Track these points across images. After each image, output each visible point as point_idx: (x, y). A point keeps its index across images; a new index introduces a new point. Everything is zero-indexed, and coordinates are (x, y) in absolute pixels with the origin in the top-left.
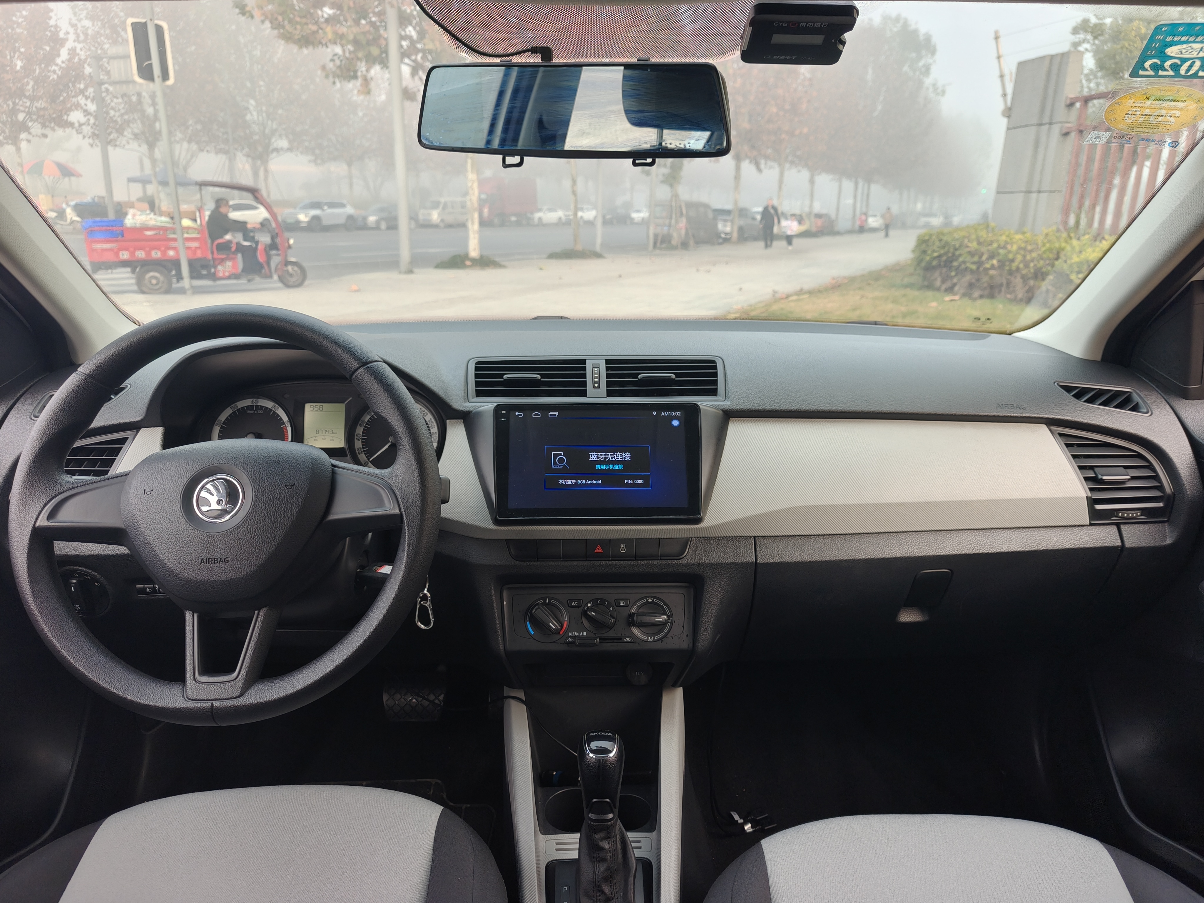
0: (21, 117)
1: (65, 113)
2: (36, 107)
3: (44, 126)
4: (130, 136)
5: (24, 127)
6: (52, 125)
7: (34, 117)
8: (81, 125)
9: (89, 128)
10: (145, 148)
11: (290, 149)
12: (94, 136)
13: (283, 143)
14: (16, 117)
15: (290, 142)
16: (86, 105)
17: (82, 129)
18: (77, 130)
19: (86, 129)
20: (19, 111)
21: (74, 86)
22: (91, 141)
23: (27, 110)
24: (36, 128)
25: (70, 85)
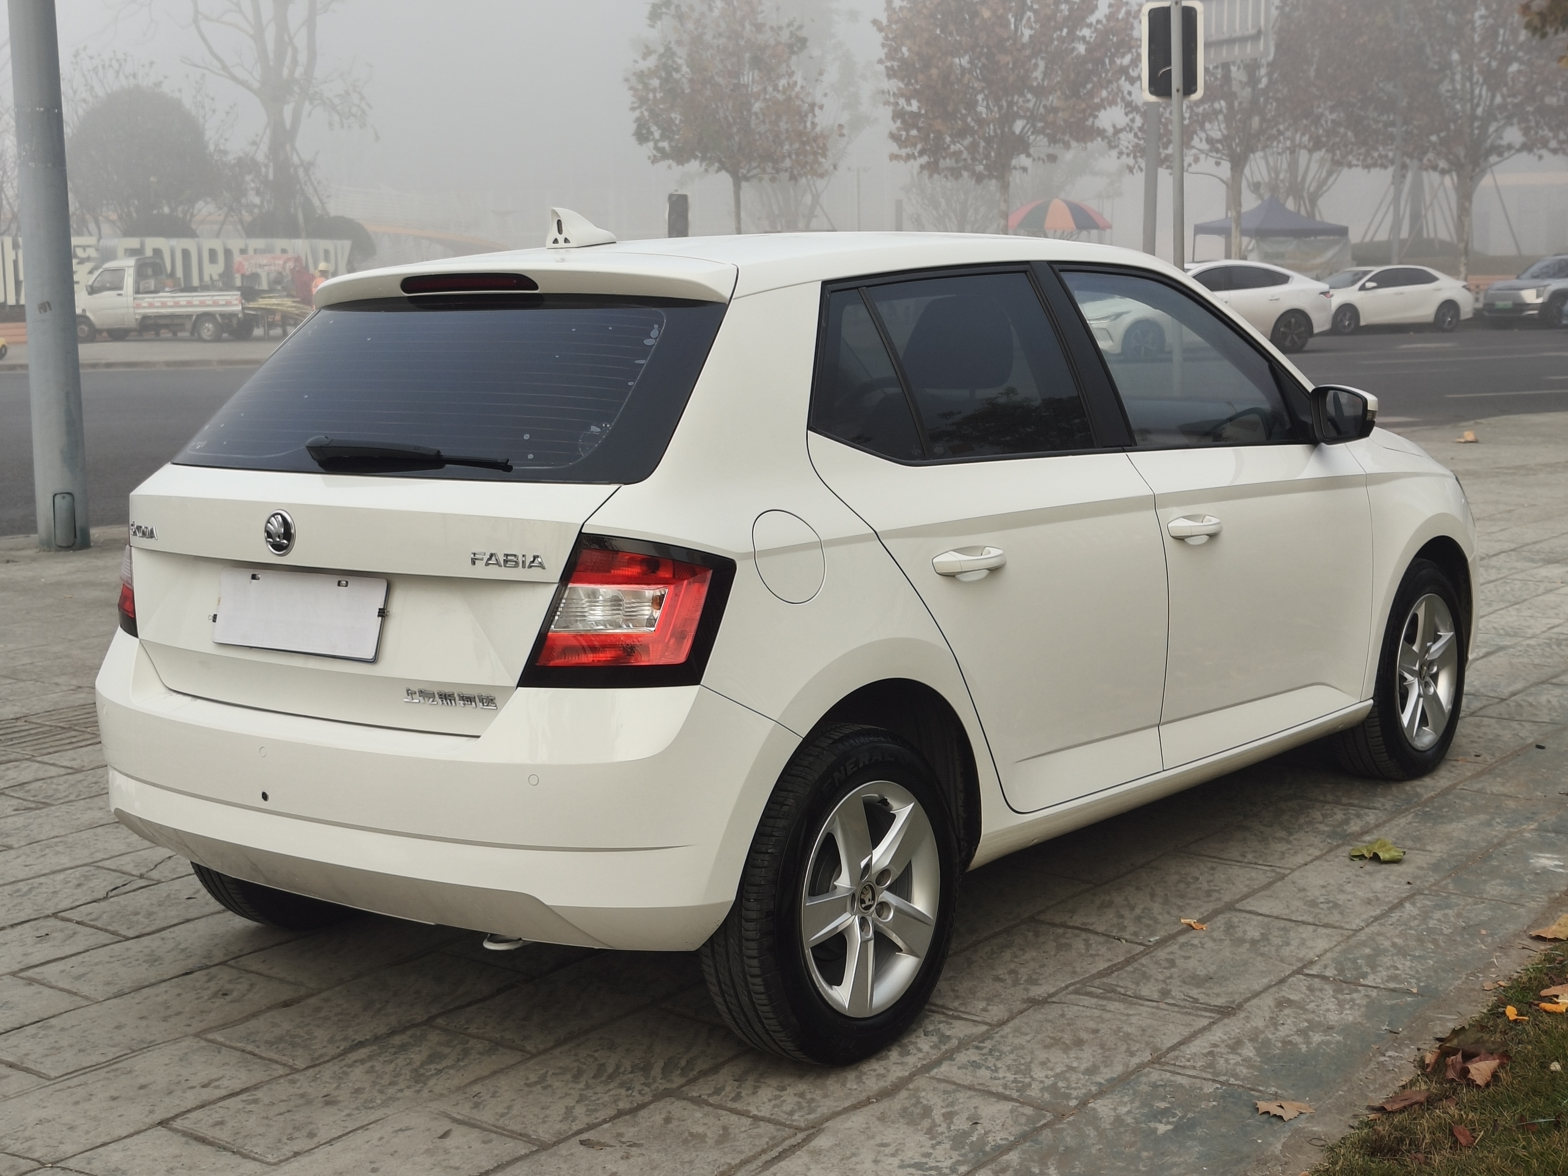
0: (1019, 126)
1: (1091, 115)
2: (1045, 106)
3: (1053, 140)
4: (1205, 146)
5: (1021, 145)
6: (1067, 138)
7: (1040, 125)
8: (1117, 131)
9: (1131, 136)
10: (1226, 166)
11: (1527, 147)
12: (1138, 151)
13: (1513, 135)
14: (1010, 127)
15: (1526, 132)
16: (1130, 93)
17: (1119, 139)
18: (1109, 143)
19: (1127, 140)
20: (1017, 116)
21: (1112, 62)
22: (1131, 161)
23: (1028, 114)
24: (1040, 144)
25: (1107, 61)
